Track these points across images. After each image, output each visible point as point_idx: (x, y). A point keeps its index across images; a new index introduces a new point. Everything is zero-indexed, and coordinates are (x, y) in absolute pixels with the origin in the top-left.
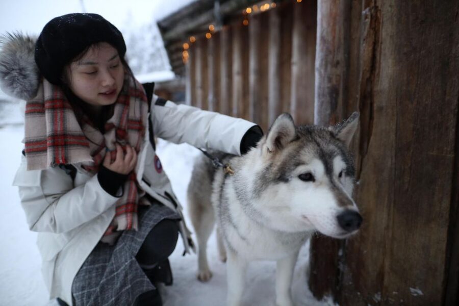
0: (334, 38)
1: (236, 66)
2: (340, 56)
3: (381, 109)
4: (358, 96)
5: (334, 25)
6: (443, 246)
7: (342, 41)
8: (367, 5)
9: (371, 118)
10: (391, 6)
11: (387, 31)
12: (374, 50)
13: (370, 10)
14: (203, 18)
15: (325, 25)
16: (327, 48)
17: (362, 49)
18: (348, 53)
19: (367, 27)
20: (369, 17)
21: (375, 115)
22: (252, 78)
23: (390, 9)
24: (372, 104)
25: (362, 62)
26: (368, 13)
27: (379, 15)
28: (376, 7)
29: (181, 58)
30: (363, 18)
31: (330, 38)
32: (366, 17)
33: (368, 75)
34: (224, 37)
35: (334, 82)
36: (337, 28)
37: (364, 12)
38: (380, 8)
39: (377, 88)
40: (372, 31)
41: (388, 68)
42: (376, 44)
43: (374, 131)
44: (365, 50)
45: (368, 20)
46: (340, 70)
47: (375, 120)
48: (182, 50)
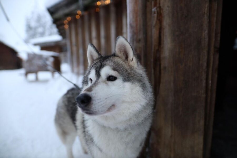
0: (137, 25)
1: (94, 34)
2: (141, 36)
3: (165, 68)
4: (152, 60)
5: (137, 17)
6: (201, 146)
7: (142, 27)
8: (155, 5)
9: (160, 73)
10: (168, 7)
11: (167, 22)
12: (160, 33)
13: (157, 9)
14: (73, 7)
15: (131, 17)
16: (133, 32)
17: (153, 32)
18: (146, 33)
19: (155, 18)
20: (156, 13)
21: (162, 71)
22: (103, 41)
23: (167, 8)
24: (160, 65)
25: (153, 40)
26: (156, 11)
27: (161, 12)
28: (160, 7)
29: (64, 29)
30: (153, 13)
31: (134, 25)
32: (155, 13)
33: (157, 48)
34: (86, 18)
35: (138, 52)
36: (138, 19)
37: (153, 10)
38: (162, 8)
39: (162, 56)
40: (158, 22)
41: (168, 43)
42: (161, 30)
43: (162, 80)
44: (154, 33)
45: (156, 15)
46: (141, 45)
47: (162, 75)
48: (64, 24)
